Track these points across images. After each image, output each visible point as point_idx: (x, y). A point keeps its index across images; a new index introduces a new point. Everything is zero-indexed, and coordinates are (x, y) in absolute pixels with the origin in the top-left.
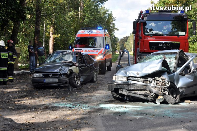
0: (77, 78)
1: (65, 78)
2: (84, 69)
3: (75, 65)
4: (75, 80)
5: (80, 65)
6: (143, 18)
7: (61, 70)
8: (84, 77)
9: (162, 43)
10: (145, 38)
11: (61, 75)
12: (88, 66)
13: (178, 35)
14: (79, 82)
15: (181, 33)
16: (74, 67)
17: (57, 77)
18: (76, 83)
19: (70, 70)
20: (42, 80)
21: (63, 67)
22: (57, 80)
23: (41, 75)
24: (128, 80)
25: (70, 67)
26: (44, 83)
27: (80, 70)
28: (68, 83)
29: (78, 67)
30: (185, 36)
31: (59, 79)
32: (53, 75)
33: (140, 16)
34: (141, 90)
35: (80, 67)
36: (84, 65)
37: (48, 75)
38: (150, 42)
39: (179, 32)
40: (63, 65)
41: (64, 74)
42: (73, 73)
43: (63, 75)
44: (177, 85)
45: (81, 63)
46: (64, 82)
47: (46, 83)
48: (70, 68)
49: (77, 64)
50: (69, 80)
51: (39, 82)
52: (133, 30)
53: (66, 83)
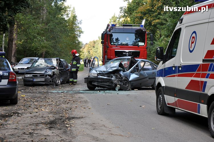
0: (58, 79)
1: (50, 78)
2: (63, 71)
3: (56, 69)
4: (56, 80)
5: (60, 68)
6: (110, 31)
7: (46, 72)
8: (63, 78)
9: (125, 52)
10: (111, 47)
11: (46, 75)
12: (66, 70)
13: (138, 45)
14: (59, 82)
15: (141, 44)
16: (56, 70)
17: (43, 77)
18: (57, 82)
19: (53, 72)
20: (32, 79)
21: (48, 69)
22: (43, 79)
23: (31, 75)
24: (98, 75)
25: (53, 69)
26: (34, 82)
27: (60, 72)
28: (51, 81)
29: (58, 70)
30: (144, 46)
31: (45, 79)
32: (40, 76)
33: (107, 28)
34: (106, 82)
35: (60, 70)
36: (63, 68)
37: (37, 76)
38: (115, 50)
39: (139, 43)
40: (47, 68)
41: (49, 75)
42: (55, 74)
43: (47, 76)
44: (129, 79)
45: (61, 67)
46: (49, 81)
47: (35, 82)
48: (53, 71)
49: (58, 68)
50: (52, 80)
51: (29, 81)
52: (102, 40)
53: (50, 81)
